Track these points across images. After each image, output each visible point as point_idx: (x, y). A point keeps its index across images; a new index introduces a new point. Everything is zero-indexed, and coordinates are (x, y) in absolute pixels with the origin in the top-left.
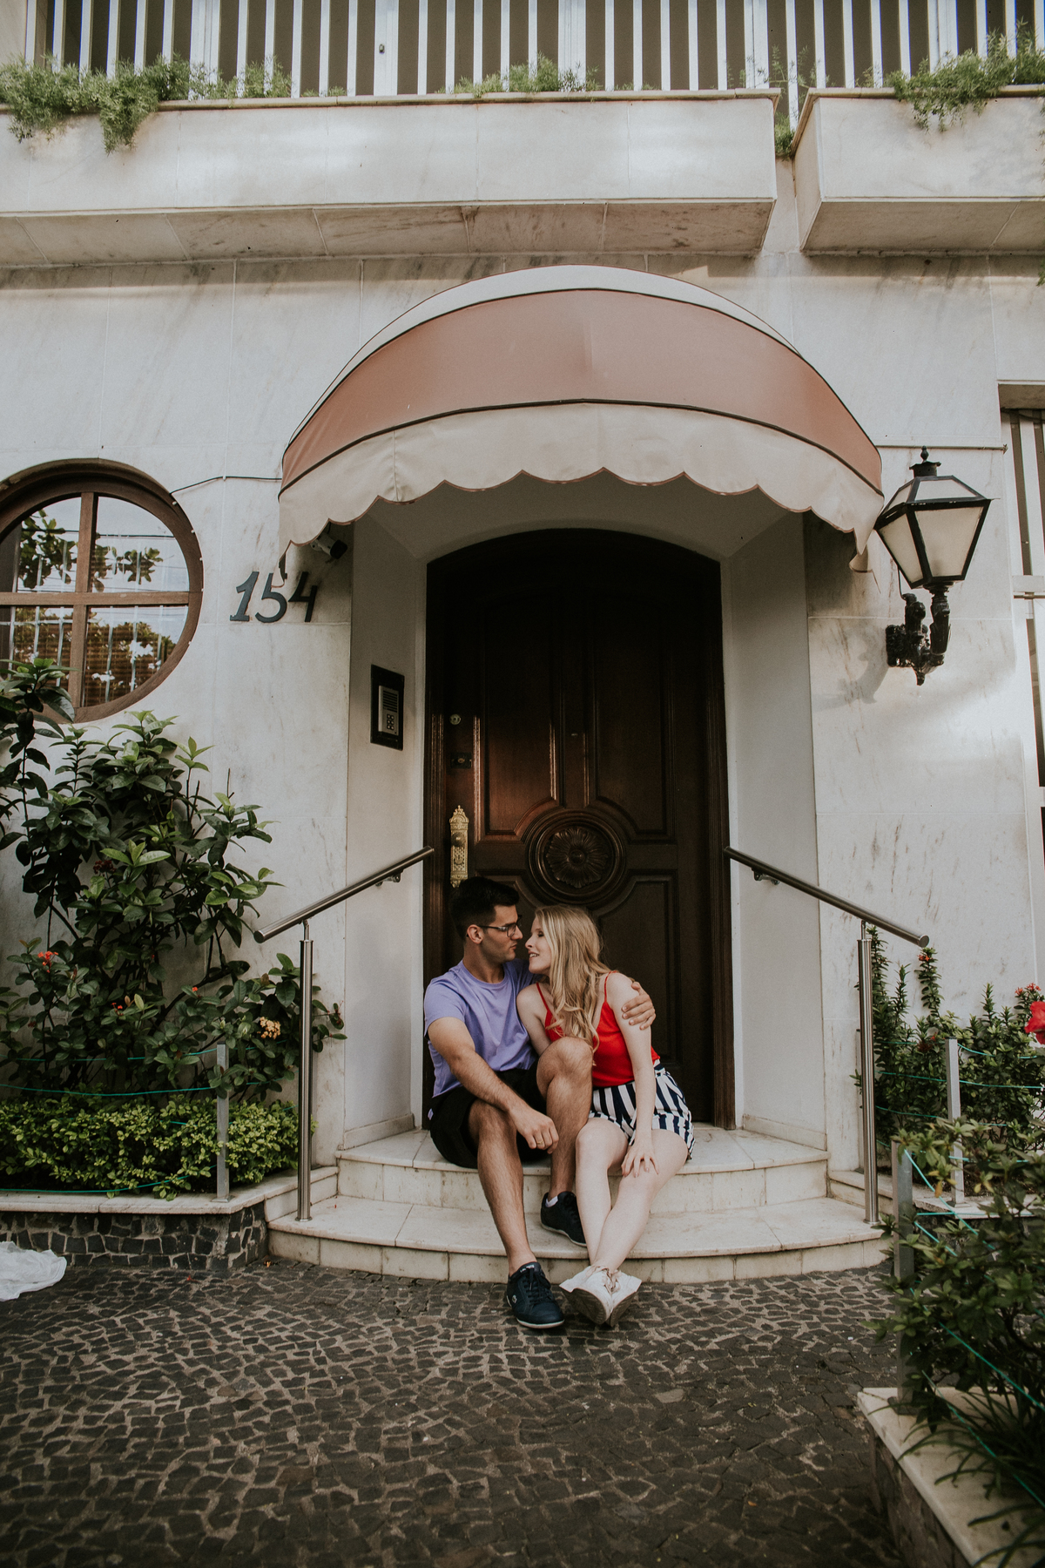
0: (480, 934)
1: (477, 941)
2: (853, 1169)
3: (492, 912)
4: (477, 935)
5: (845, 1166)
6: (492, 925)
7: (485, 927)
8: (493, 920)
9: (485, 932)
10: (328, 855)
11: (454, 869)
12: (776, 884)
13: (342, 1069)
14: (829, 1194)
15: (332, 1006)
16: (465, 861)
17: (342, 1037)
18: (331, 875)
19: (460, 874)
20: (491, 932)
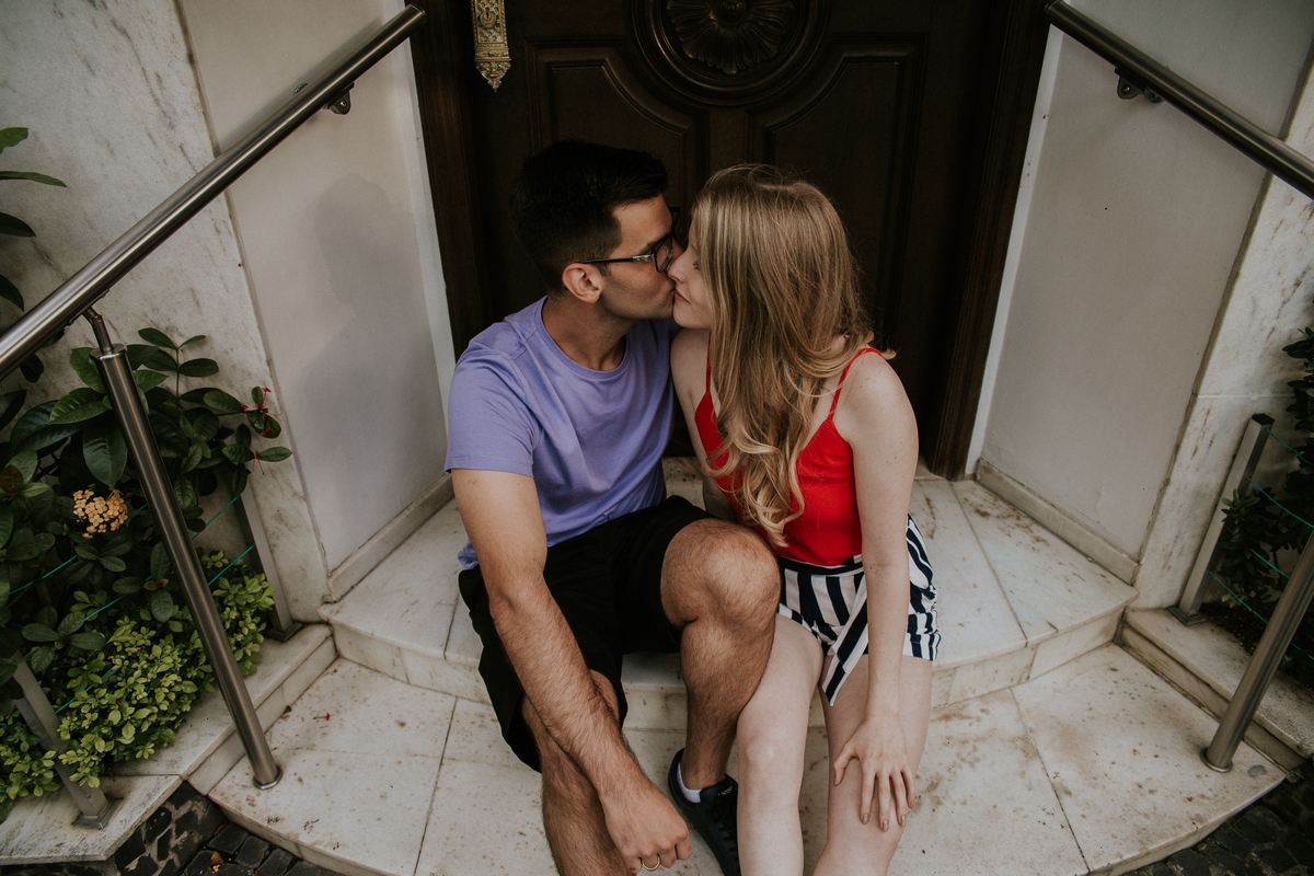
0: (596, 280)
1: (591, 296)
2: (1165, 606)
3: (612, 224)
4: (589, 283)
5: (1154, 601)
6: (618, 254)
7: (602, 264)
8: (616, 243)
9: (603, 273)
10: (153, 81)
11: (480, 39)
12: (1157, 101)
13: (299, 489)
14: (1118, 640)
15: (250, 395)
16: (502, 22)
17: (281, 454)
18: (172, 127)
19: (494, 50)
20: (617, 270)
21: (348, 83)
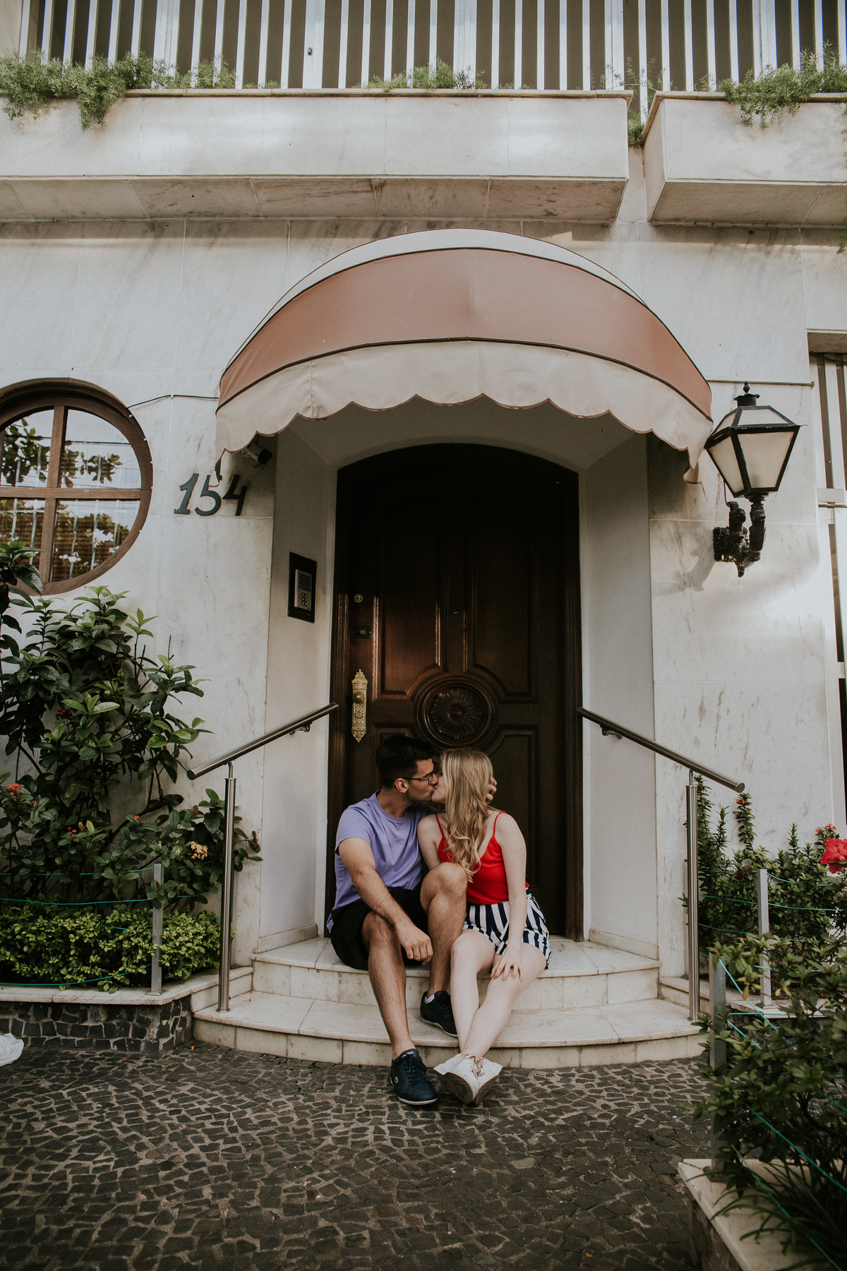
0: (407, 785)
1: (404, 790)
2: (680, 975)
3: (415, 767)
4: (404, 786)
5: (673, 973)
6: (416, 776)
7: (409, 779)
8: (415, 773)
9: (409, 783)
10: (251, 708)
11: (354, 722)
12: (620, 738)
13: (258, 885)
14: (660, 996)
15: (251, 833)
16: (364, 716)
17: (259, 859)
18: (252, 725)
19: (360, 726)
20: (415, 783)
21: (310, 722)
